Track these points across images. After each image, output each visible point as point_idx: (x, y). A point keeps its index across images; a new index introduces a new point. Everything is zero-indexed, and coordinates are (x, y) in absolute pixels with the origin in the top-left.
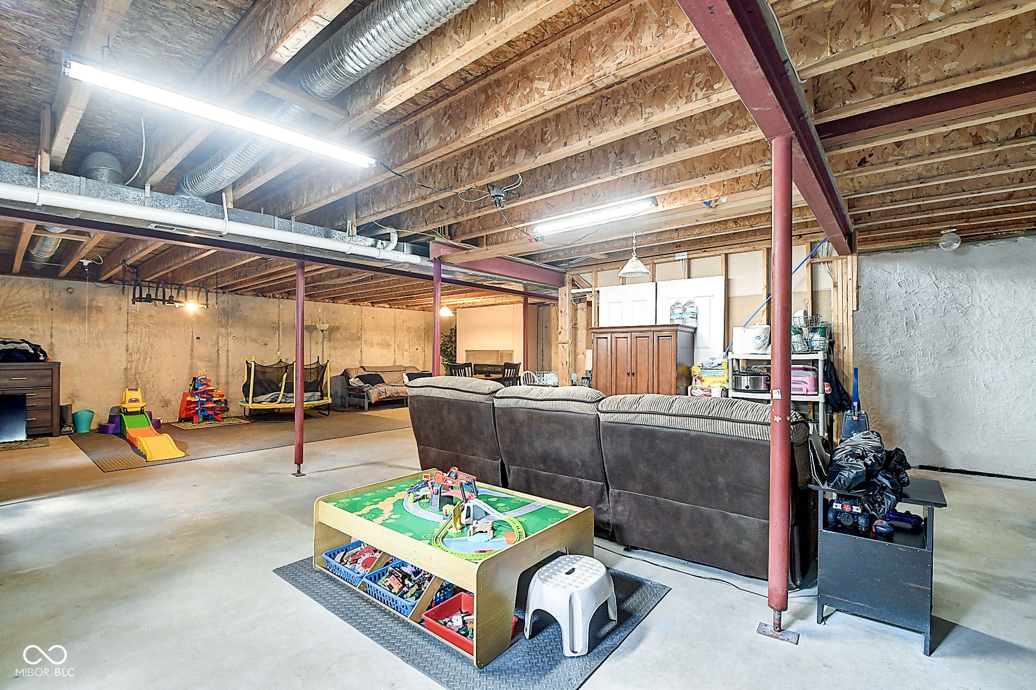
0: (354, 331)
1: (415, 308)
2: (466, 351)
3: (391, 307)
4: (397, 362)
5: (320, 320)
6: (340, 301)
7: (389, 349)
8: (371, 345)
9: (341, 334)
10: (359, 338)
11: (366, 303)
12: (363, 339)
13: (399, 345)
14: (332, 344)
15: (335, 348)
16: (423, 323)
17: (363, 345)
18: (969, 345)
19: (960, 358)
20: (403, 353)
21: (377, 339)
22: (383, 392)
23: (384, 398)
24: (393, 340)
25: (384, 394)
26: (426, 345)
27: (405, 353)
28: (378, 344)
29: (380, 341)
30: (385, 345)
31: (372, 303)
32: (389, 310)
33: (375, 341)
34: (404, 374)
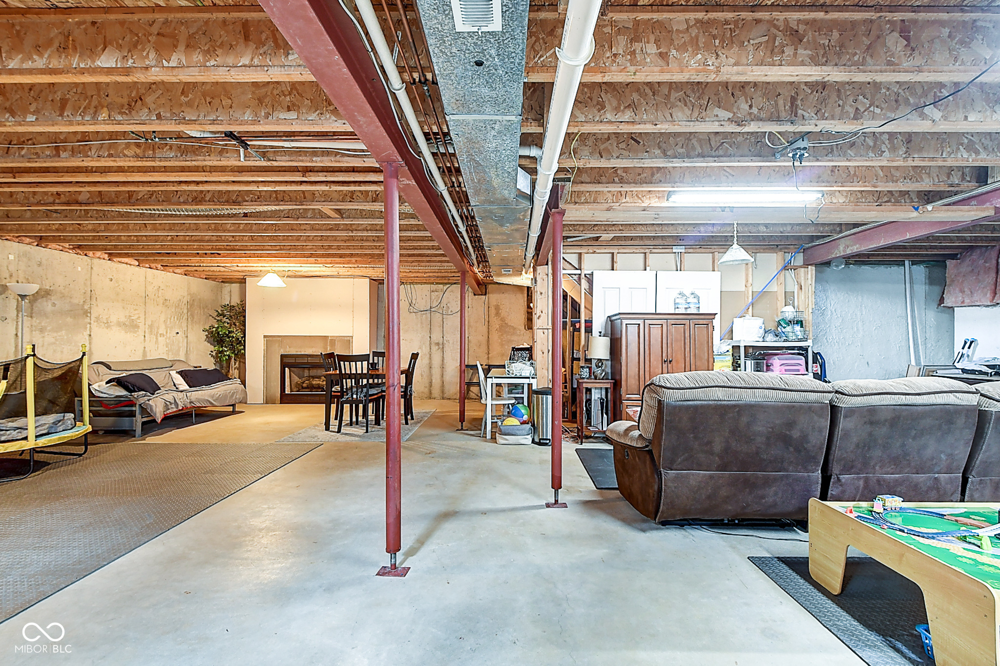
0: (78, 299)
1: (177, 271)
2: (265, 337)
3: (139, 265)
4: (148, 354)
5: (11, 276)
6: (54, 245)
7: (135, 332)
8: (108, 324)
9: (54, 305)
10: (87, 313)
11: (98, 254)
12: (94, 315)
13: (151, 327)
14: (35, 321)
15: (42, 330)
16: (186, 294)
17: (94, 325)
18: (824, 335)
19: (820, 344)
20: (157, 339)
21: (118, 315)
22: (171, 404)
23: (176, 411)
24: (142, 319)
25: (173, 406)
26: (190, 327)
27: (160, 339)
28: (119, 324)
29: (123, 319)
30: (131, 326)
31: (110, 254)
32: (137, 269)
33: (114, 319)
34: (173, 373)
